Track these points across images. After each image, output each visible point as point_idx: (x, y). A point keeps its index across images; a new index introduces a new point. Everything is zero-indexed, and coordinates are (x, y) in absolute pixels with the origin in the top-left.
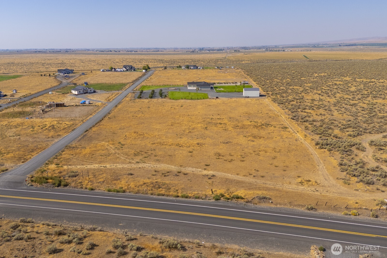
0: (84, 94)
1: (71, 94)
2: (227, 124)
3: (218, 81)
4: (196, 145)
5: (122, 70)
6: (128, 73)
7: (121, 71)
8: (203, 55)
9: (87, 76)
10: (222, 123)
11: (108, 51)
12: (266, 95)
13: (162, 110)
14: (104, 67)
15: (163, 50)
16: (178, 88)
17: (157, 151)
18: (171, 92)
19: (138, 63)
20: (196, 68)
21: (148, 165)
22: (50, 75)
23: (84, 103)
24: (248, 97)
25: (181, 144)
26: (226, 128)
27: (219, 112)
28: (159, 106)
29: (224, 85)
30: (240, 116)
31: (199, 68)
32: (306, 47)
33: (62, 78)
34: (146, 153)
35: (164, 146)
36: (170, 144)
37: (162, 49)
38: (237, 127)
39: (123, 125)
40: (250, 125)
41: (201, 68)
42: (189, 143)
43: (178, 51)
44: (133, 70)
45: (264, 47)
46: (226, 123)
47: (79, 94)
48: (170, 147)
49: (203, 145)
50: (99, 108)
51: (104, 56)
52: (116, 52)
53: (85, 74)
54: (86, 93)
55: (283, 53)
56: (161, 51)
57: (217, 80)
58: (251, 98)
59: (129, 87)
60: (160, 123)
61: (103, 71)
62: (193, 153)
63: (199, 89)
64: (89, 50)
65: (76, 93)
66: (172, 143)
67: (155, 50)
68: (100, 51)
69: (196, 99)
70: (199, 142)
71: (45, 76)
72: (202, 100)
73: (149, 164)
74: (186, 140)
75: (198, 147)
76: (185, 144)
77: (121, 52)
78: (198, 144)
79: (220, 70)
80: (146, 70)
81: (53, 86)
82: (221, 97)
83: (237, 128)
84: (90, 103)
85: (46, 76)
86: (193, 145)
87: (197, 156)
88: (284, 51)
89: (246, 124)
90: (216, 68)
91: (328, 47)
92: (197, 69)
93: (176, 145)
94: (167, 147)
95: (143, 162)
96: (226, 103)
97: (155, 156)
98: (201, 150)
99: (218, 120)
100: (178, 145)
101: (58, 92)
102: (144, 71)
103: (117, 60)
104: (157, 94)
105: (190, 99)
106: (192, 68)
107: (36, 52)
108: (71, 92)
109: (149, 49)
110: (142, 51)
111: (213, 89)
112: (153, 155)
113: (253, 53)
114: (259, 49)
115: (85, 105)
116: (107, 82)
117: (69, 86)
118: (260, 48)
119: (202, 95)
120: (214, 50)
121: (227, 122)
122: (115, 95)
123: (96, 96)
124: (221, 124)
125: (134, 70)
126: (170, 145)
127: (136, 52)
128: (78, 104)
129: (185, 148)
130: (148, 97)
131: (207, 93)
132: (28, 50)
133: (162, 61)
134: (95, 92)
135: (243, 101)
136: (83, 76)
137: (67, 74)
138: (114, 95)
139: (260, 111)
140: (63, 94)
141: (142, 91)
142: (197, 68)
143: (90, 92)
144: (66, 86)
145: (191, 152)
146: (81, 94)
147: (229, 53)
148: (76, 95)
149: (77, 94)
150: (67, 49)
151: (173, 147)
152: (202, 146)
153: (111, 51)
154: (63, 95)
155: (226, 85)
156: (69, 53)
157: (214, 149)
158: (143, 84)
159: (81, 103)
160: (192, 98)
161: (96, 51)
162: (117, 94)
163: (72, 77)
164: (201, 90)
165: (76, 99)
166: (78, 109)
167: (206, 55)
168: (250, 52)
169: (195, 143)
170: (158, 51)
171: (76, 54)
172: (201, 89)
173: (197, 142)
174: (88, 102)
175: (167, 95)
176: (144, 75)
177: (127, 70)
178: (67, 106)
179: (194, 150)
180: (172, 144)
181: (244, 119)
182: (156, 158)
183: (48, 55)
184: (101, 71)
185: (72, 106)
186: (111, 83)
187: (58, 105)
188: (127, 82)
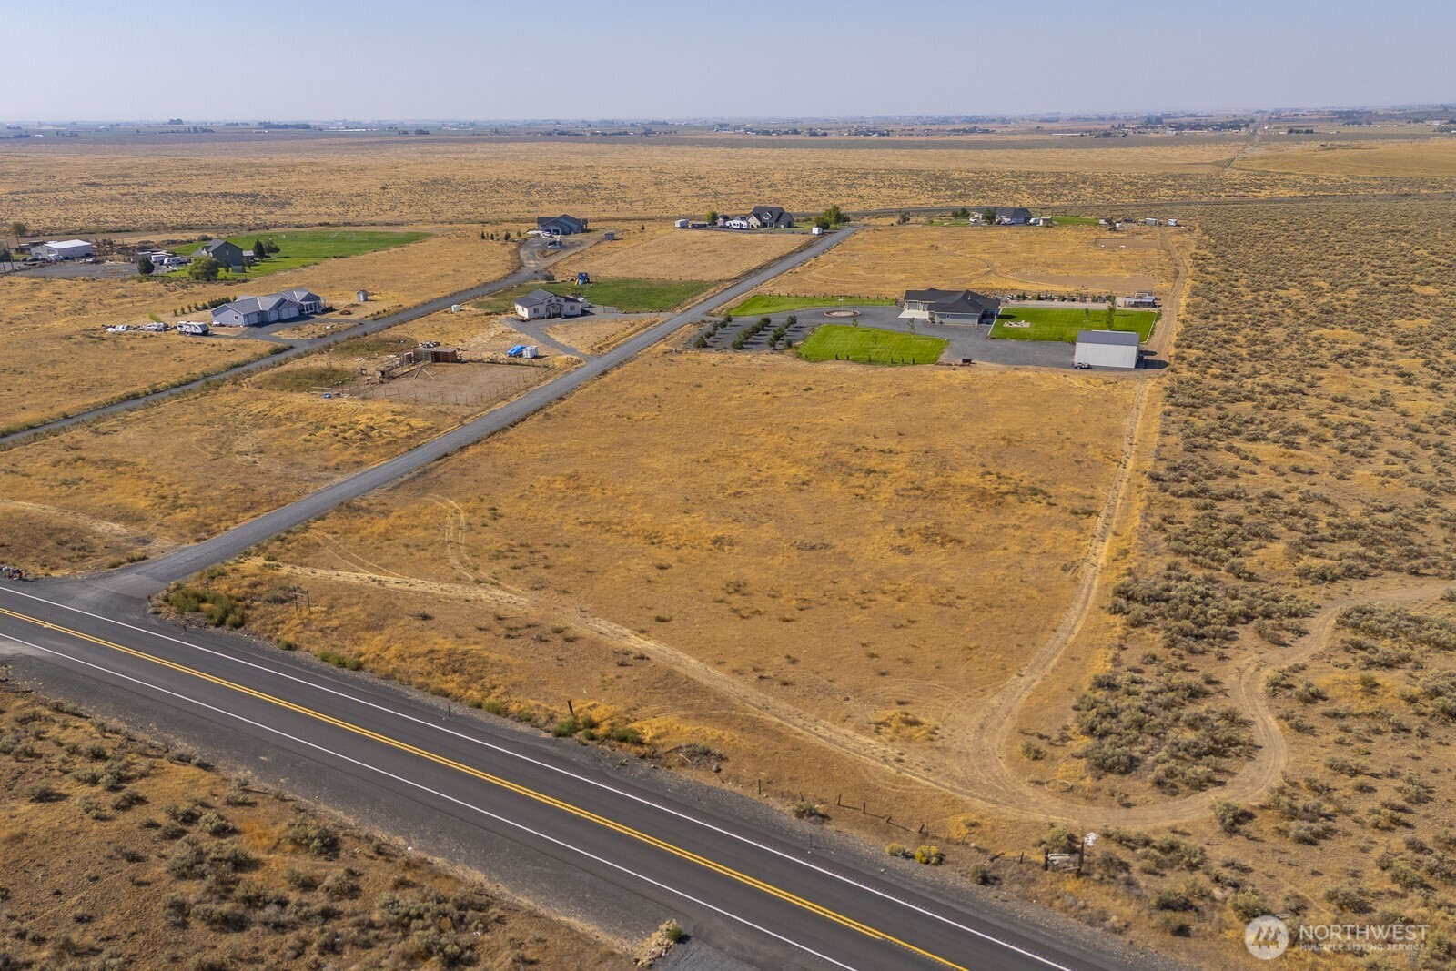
0: (549, 317)
1: (510, 316)
2: (891, 476)
4: (707, 544)
5: (745, 223)
7: (741, 229)
9: (617, 244)
10: (873, 472)
12: (1173, 362)
15: (993, 126)
17: (570, 550)
20: (1022, 220)
21: (498, 592)
22: (507, 237)
23: (519, 354)
24: (1088, 368)
33: (534, 250)
35: (608, 536)
36: (632, 529)
38: (912, 493)
41: (1041, 222)
44: (781, 226)
46: (893, 470)
47: (536, 317)
48: (621, 541)
50: (547, 377)
53: (617, 236)
54: (555, 316)
57: (1051, 280)
59: (705, 300)
61: (683, 227)
63: (939, 319)
71: (492, 238)
72: (903, 369)
73: (505, 589)
76: (678, 536)
78: (717, 541)
79: (1106, 235)
80: (824, 226)
81: (484, 280)
84: (536, 357)
85: (495, 238)
86: (698, 542)
90: (1104, 222)
93: (647, 537)
94: (613, 539)
95: (493, 584)
100: (652, 536)
101: (478, 306)
102: (815, 230)
104: (768, 334)
105: (863, 363)
106: (1007, 220)
108: (514, 311)
111: (990, 322)
113: (1365, 144)
115: (517, 360)
116: (657, 274)
117: (530, 283)
122: (637, 330)
123: (576, 329)
124: (869, 472)
125: (789, 226)
126: (627, 535)
128: (499, 356)
131: (948, 341)
134: (584, 313)
136: (603, 246)
137: (564, 233)
138: (633, 329)
139: (1066, 435)
140: (487, 314)
143: (573, 313)
144: (519, 285)
145: (662, 567)
148: (520, 322)
149: (526, 316)
152: (722, 550)
153: (795, 132)
154: (485, 317)
158: (766, 288)
159: (510, 355)
160: (874, 358)
162: (646, 326)
163: (573, 245)
165: (510, 336)
169: (714, 534)
172: (943, 320)
173: (720, 534)
174: (531, 352)
175: (803, 340)
176: (803, 247)
177: (764, 225)
178: (465, 359)
180: (639, 531)
184: (678, 225)
185: (480, 361)
186: (667, 278)
187: (438, 358)
188: (719, 278)
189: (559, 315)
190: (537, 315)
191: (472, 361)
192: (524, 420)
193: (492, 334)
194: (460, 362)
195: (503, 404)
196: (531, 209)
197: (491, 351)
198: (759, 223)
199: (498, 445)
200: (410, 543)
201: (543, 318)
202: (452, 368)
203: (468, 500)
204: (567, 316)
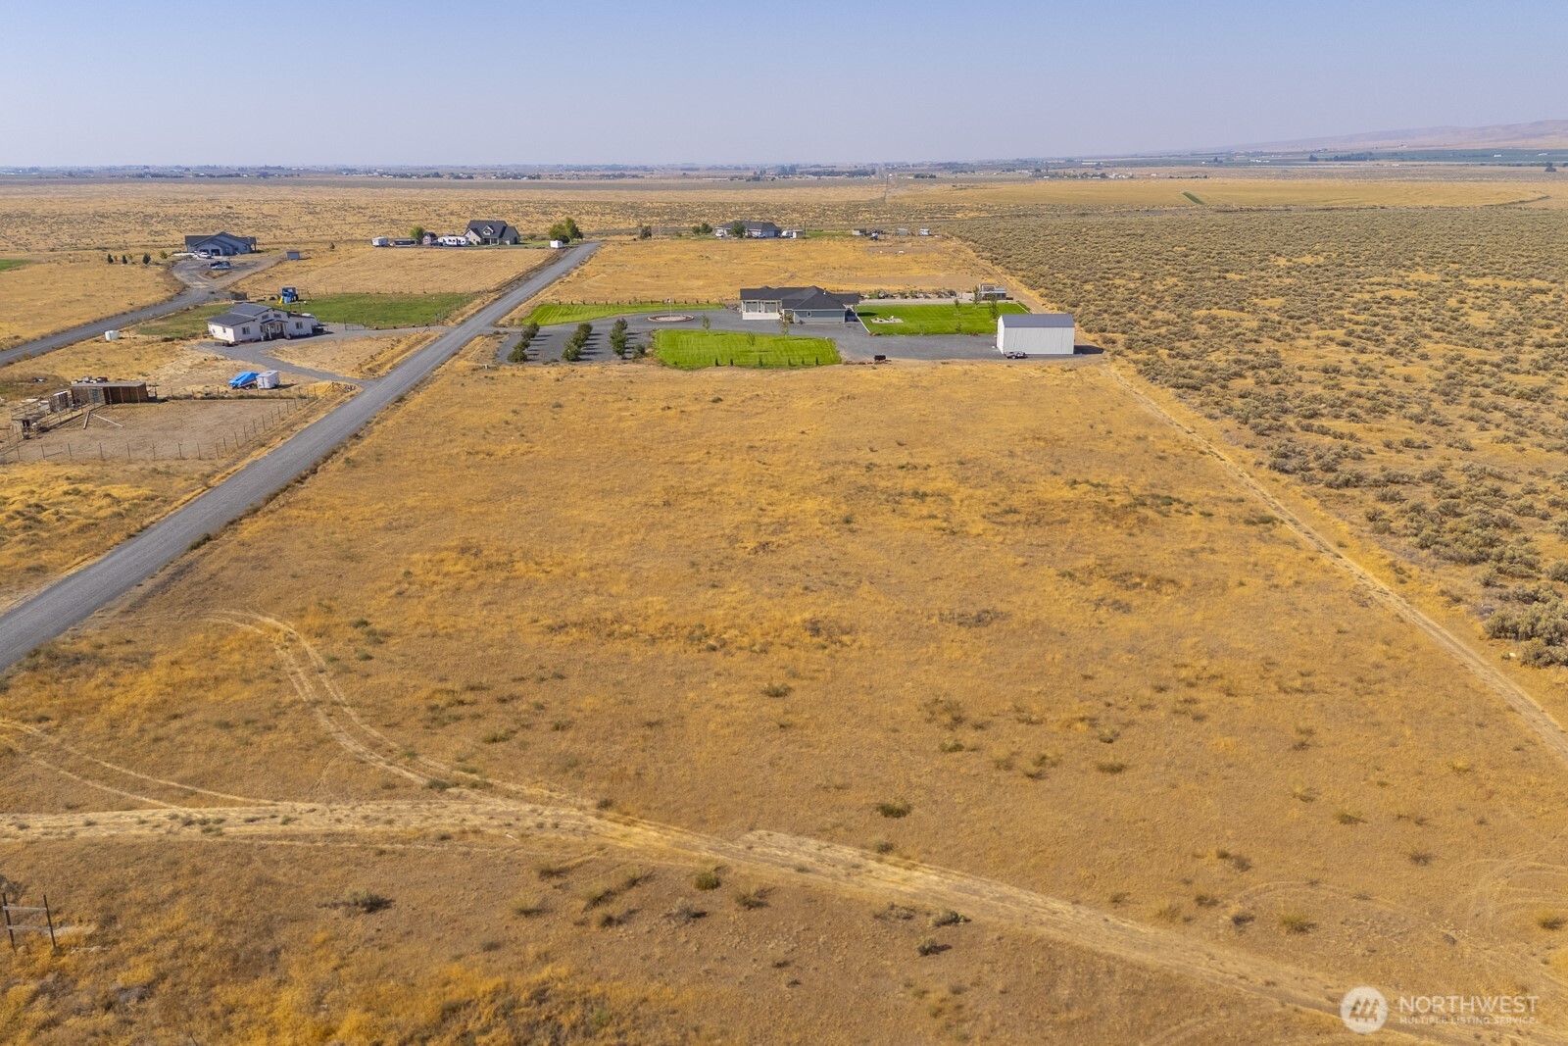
0: (267, 339)
1: (209, 340)
2: (956, 498)
3: (873, 288)
4: (806, 637)
5: (462, 239)
6: (486, 252)
7: (459, 246)
8: (795, 191)
9: (309, 263)
10: (925, 495)
11: (428, 176)
12: (1103, 346)
13: (620, 419)
14: (395, 230)
15: (640, 173)
16: (699, 317)
17: (574, 683)
18: (667, 331)
19: (537, 216)
20: (772, 233)
21: (499, 804)
22: (147, 260)
23: (250, 383)
24: (1024, 357)
25: (719, 627)
26: (955, 520)
27: (901, 430)
28: (610, 398)
29: (898, 301)
30: (1012, 454)
31: (784, 234)
32: (1185, 163)
33: (195, 272)
34: (503, 701)
35: (619, 646)
36: (652, 627)
37: (636, 169)
38: (1010, 518)
39: (410, 502)
40: (1076, 505)
41: (795, 235)
42: (766, 625)
43: (698, 177)
44: (508, 242)
45: (1024, 164)
46: (949, 490)
47: (245, 340)
48: (651, 652)
49: (846, 639)
50: (313, 412)
51: (406, 191)
52: (458, 177)
53: (302, 255)
54: (275, 337)
55: (1104, 183)
56: (634, 177)
57: (866, 281)
58: (1040, 362)
59: (478, 311)
60: (605, 493)
61: (383, 245)
62: (795, 697)
63: (796, 318)
64: (351, 171)
65: (229, 335)
66: (664, 620)
67: (610, 173)
68: (395, 176)
69: (779, 366)
70: (820, 616)
71: (125, 262)
72: (811, 371)
73: (508, 795)
74: (743, 602)
75: (819, 654)
76: (740, 628)
77: (479, 179)
78: (815, 628)
79: (872, 243)
80: (565, 240)
81: (138, 303)
82: (899, 357)
83: (1014, 524)
84: (276, 387)
85: (129, 261)
86: (787, 634)
87: (820, 727)
88: (1103, 176)
89: (1049, 496)
90: (857, 233)
91: (1266, 164)
92: (776, 239)
93: (690, 637)
94: (632, 649)
95: (474, 786)
96: (925, 384)
97: (557, 728)
98: (835, 675)
99: (901, 473)
100: (698, 636)
101: (143, 331)
102: (555, 244)
103: (454, 207)
104: (604, 343)
105: (754, 367)
106: (755, 234)
107: (141, 176)
108: (207, 334)
109: (587, 169)
110: (560, 177)
111: (856, 320)
112: (544, 722)
114: (1009, 170)
115: (251, 392)
116: (388, 289)
117: (210, 304)
118: (1010, 167)
119: (809, 349)
120: (839, 174)
121: (949, 484)
122: (410, 348)
123: (318, 351)
124: (921, 496)
125: (516, 242)
126: (653, 640)
127: (536, 181)
128: (214, 389)
129: (740, 656)
130: (558, 355)
131: (830, 340)
132: (115, 169)
133: (633, 209)
134: (317, 331)
135: (1001, 372)
136: (291, 265)
137: (226, 254)
138: (402, 347)
139: (1101, 428)
140: (166, 340)
141: (536, 327)
142: (776, 236)
143: (297, 332)
144: (197, 307)
145: (777, 694)
146: (251, 341)
147: (893, 182)
148: (229, 345)
149: (231, 339)
150: (266, 168)
151: (670, 648)
152: (843, 644)
153: (437, 175)
154: (164, 344)
155: (910, 301)
156: (271, 179)
157: (912, 664)
158: (547, 296)
159: (236, 387)
160: (764, 361)
161: (381, 175)
162: (419, 342)
163: (244, 266)
164: (801, 322)
165: (220, 364)
166: (206, 417)
167: (807, 190)
168: (976, 181)
169: (798, 619)
170: (622, 176)
171: (299, 184)
172: (803, 319)
173: (807, 615)
174: (266, 381)
175: (650, 347)
176: (554, 259)
177: (486, 241)
178: (162, 396)
179: (795, 675)
180: (666, 628)
181: (1033, 467)
182: (564, 743)
183: (186, 187)
184: (376, 243)
185: (188, 397)
186: (406, 291)
187: (115, 396)
188: (476, 289)
189: (281, 336)
190: (247, 337)
191: (175, 398)
192: (315, 472)
193: (189, 364)
194: (154, 400)
195: (264, 452)
196: (156, 238)
197: (199, 383)
198: (479, 240)
199: (295, 512)
200: (230, 718)
201: (259, 340)
202: (143, 409)
203: (302, 613)
204: (293, 337)
